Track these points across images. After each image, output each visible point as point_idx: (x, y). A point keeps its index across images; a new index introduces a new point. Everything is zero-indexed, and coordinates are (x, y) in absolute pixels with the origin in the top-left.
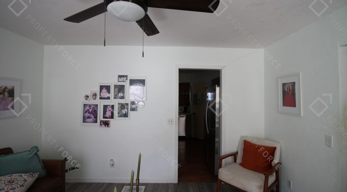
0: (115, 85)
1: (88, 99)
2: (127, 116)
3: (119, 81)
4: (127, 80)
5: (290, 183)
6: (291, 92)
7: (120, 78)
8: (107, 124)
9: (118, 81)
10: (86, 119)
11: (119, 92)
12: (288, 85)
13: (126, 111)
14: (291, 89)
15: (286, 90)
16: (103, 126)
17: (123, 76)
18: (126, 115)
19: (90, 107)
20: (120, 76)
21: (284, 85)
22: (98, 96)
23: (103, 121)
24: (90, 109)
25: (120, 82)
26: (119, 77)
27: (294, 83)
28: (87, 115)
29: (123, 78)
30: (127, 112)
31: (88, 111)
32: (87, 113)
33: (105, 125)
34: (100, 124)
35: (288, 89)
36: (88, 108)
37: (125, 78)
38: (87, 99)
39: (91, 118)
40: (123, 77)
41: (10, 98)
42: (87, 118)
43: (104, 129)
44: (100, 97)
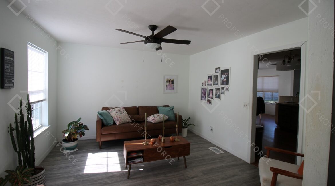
0: (214, 75)
1: (203, 85)
2: (219, 98)
4: (220, 71)
8: (209, 102)
9: (216, 72)
10: (202, 98)
11: (216, 80)
13: (219, 94)
17: (218, 68)
22: (207, 83)
23: (208, 100)
26: (216, 69)
28: (202, 95)
29: (218, 70)
33: (209, 103)
34: (207, 102)
36: (203, 91)
39: (204, 97)
41: (172, 84)
43: (208, 104)
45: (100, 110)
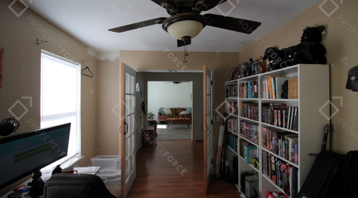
45: (160, 109)
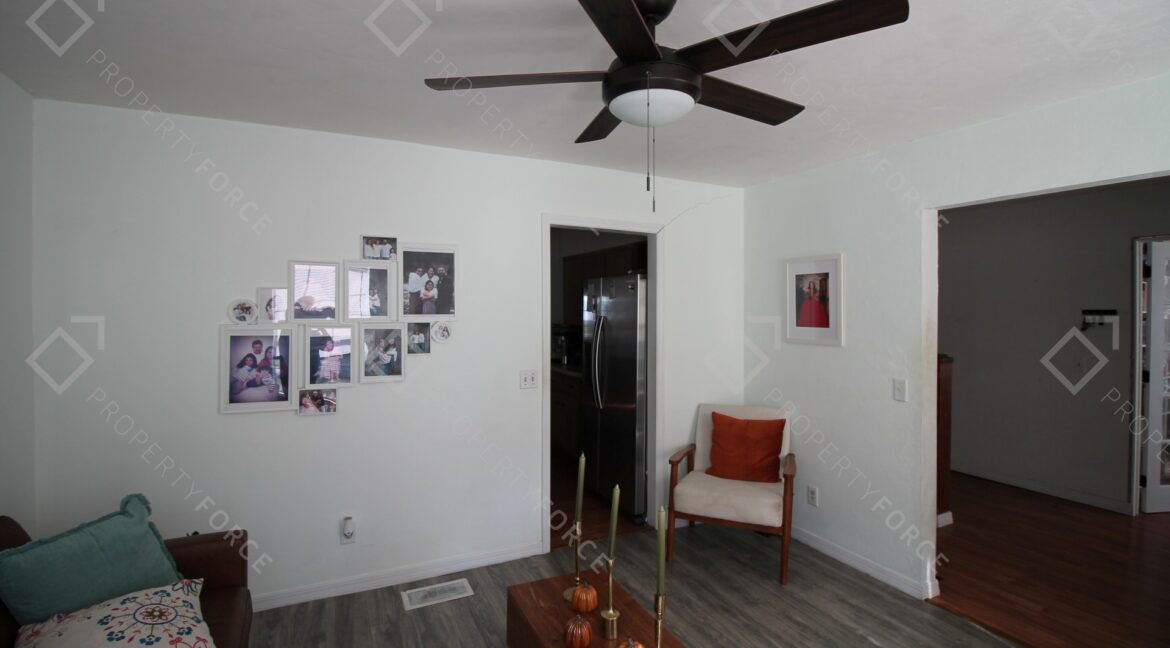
1: (247, 316)
2: (399, 372)
3: (367, 254)
4: (395, 252)
5: (813, 493)
6: (817, 294)
7: (368, 247)
8: (321, 400)
9: (364, 258)
10: (242, 390)
12: (811, 279)
13: (393, 356)
14: (818, 287)
15: (806, 289)
16: (312, 408)
17: (381, 241)
18: (393, 369)
19: (257, 346)
20: (370, 241)
21: (800, 278)
23: (311, 392)
24: (259, 352)
25: (369, 258)
26: (367, 243)
27: (827, 275)
28: (245, 374)
29: (380, 246)
30: (395, 357)
31: (250, 358)
32: (247, 367)
33: (318, 407)
34: (302, 404)
35: (809, 288)
36: (248, 349)
37: (389, 246)
38: (243, 319)
39: (262, 384)
40: (380, 243)
42: (245, 384)
43: (311, 416)
44: (296, 310)
